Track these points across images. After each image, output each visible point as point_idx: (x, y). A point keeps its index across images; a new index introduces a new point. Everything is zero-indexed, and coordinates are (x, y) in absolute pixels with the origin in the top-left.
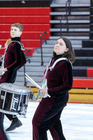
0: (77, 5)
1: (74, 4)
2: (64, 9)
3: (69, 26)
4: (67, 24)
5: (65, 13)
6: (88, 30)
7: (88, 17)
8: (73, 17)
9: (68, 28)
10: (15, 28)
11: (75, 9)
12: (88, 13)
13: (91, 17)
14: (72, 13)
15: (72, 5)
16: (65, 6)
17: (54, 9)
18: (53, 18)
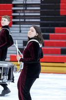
0: (31, 3)
1: (29, 1)
2: (22, 5)
3: (26, 17)
4: (24, 16)
5: (22, 8)
6: (39, 20)
7: (39, 11)
8: (28, 11)
9: (25, 19)
10: (5, 19)
11: (29, 6)
12: (39, 8)
13: (41, 11)
14: (28, 8)
15: (28, 3)
16: (22, 3)
17: (15, 5)
18: (14, 11)
